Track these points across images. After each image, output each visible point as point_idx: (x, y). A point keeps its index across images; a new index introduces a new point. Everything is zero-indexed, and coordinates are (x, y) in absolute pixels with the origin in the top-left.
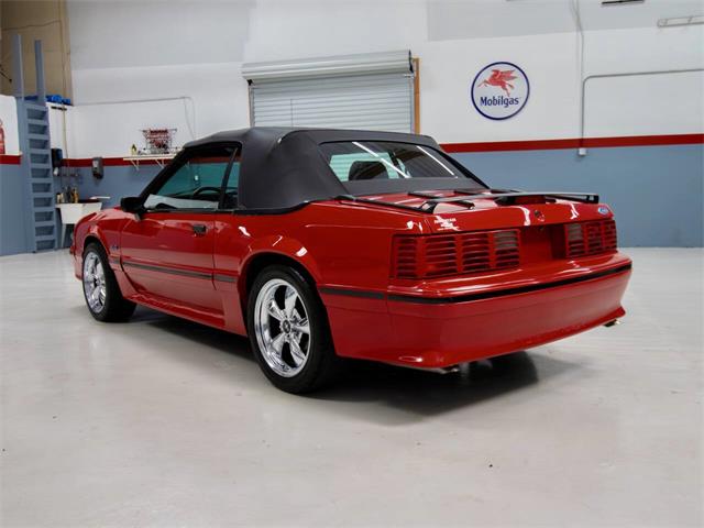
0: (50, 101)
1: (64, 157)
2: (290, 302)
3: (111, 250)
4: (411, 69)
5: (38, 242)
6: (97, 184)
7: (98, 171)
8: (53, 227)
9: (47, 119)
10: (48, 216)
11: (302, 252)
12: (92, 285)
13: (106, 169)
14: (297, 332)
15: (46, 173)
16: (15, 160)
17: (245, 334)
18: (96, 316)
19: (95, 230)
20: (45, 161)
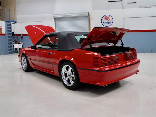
0: (12, 22)
1: (15, 34)
2: (70, 70)
3: (28, 56)
4: (89, 16)
5: (9, 52)
6: (22, 39)
7: (22, 37)
8: (12, 49)
9: (11, 26)
10: (11, 46)
11: (72, 59)
12: (23, 64)
13: (24, 36)
14: (71, 76)
15: (11, 37)
16: (4, 35)
17: (59, 76)
18: (24, 70)
19: (24, 52)
20: (11, 35)
